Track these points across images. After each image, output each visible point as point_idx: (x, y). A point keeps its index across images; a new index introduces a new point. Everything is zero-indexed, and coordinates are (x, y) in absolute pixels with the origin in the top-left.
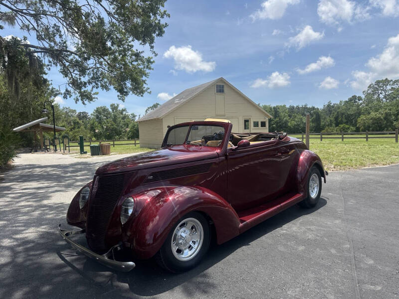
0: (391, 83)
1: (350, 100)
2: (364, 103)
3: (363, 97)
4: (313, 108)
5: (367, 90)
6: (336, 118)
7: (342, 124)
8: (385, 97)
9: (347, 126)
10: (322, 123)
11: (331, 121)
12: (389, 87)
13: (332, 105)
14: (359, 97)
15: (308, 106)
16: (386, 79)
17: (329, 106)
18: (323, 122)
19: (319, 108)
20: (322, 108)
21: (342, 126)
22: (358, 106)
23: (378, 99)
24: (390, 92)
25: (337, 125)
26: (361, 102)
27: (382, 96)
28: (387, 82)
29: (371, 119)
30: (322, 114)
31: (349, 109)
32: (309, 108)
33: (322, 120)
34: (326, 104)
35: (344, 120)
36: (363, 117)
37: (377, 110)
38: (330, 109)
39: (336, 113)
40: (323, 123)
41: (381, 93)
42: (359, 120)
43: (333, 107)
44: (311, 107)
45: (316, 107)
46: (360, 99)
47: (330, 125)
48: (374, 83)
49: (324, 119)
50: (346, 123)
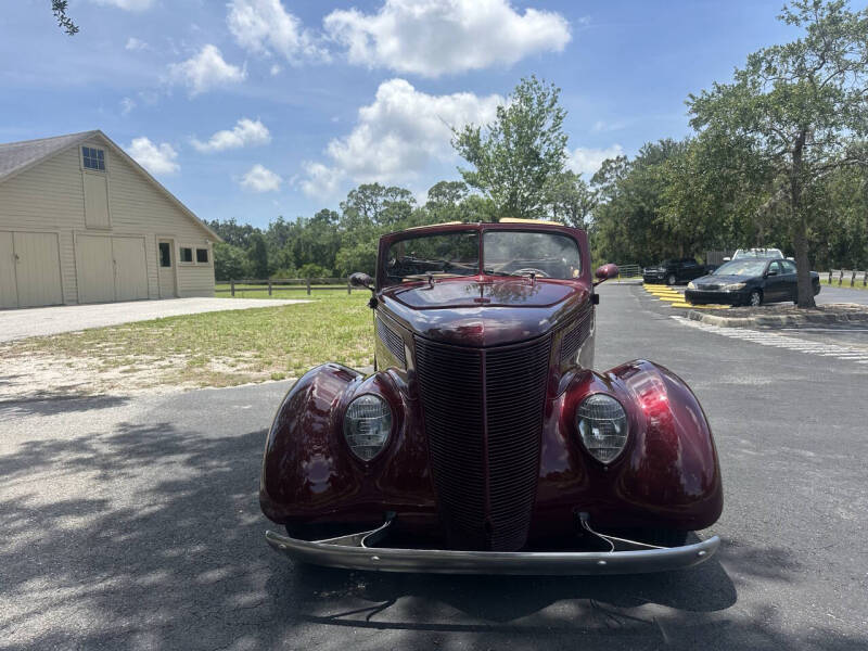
0: (383, 192)
1: (319, 217)
2: (342, 225)
3: (340, 213)
4: (249, 229)
5: (346, 200)
6: (297, 252)
7: (308, 264)
8: (376, 217)
9: (317, 268)
10: (270, 262)
11: (287, 256)
12: (381, 200)
13: (284, 224)
14: (333, 213)
15: (238, 224)
16: (376, 184)
17: (279, 226)
18: (272, 258)
19: (262, 229)
20: (267, 230)
21: (308, 267)
22: (334, 229)
23: (367, 221)
24: (383, 208)
25: (299, 265)
26: (337, 222)
27: (371, 214)
28: (376, 189)
29: (360, 255)
30: (269, 243)
31: (319, 235)
32: (241, 228)
33: (270, 255)
34: (275, 221)
35: (311, 257)
36: (345, 251)
37: (367, 240)
38: (281, 231)
39: (295, 241)
40: (273, 261)
41: (369, 209)
42: (339, 257)
43: (287, 228)
44: (244, 226)
45: (254, 228)
46: (335, 217)
47: (286, 265)
48: (357, 190)
49: (274, 252)
50: (315, 261)
